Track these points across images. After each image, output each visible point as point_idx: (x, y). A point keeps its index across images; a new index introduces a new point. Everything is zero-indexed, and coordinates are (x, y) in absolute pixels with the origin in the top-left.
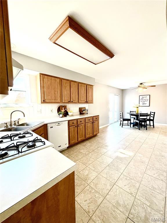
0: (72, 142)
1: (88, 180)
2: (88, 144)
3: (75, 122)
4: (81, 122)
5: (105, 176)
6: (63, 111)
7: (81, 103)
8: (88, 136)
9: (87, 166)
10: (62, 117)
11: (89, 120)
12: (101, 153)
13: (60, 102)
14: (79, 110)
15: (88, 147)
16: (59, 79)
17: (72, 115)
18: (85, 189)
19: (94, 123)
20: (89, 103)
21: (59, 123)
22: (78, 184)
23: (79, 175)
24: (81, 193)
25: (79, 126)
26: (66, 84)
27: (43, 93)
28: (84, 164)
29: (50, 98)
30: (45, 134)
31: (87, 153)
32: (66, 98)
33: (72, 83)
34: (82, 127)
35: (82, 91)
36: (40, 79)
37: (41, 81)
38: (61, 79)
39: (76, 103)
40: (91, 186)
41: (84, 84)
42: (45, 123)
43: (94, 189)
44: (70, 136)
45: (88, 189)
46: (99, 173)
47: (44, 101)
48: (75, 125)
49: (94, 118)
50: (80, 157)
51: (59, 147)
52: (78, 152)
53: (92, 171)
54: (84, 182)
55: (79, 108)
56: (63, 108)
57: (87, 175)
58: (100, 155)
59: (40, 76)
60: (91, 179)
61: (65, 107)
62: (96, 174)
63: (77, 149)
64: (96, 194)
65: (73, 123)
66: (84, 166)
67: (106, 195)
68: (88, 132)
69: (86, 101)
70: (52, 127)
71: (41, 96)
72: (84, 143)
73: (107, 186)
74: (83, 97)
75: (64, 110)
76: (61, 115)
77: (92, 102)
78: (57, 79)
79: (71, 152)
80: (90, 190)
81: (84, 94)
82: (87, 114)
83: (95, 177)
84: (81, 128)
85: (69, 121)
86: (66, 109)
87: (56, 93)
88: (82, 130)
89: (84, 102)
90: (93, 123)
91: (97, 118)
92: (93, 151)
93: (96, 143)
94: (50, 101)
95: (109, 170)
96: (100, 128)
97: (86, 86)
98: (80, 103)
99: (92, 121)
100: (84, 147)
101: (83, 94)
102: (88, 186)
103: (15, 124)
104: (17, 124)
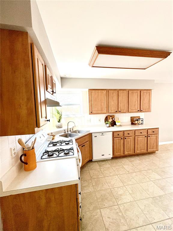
0: (117, 154)
1: (120, 200)
2: (136, 161)
3: (121, 134)
4: (129, 134)
5: (143, 208)
6: (110, 120)
7: (132, 112)
8: (138, 152)
9: (125, 186)
10: (109, 127)
11: (141, 133)
12: (150, 178)
13: (106, 112)
14: (131, 119)
15: (135, 165)
16: (106, 91)
17: (120, 126)
18: (113, 207)
19: (149, 138)
20: (144, 112)
21: (102, 133)
22: (108, 198)
23: (113, 190)
24: (107, 208)
25: (126, 138)
26: (113, 93)
27: (91, 106)
28: (122, 182)
29: (97, 110)
30: (90, 142)
31: (131, 171)
32: (113, 108)
33: (120, 92)
34: (130, 140)
35: (134, 98)
36: (89, 94)
37: (89, 95)
38: (108, 91)
39: (125, 113)
40: (121, 208)
41: (137, 90)
42: (90, 132)
43: (122, 213)
44: (115, 147)
45: (116, 208)
46: (136, 199)
47: (91, 112)
48: (121, 136)
49: (150, 131)
50: (121, 173)
51: (102, 155)
52: (121, 167)
53: (128, 193)
54: (115, 200)
55: (131, 117)
56: (111, 118)
57: (121, 195)
58: (148, 180)
59: (89, 92)
60: (123, 201)
61: (113, 117)
62: (132, 199)
63: (121, 162)
64: (122, 219)
65: (118, 135)
66: (121, 184)
67: (133, 228)
68: (139, 147)
69: (139, 110)
70: (96, 137)
71: (89, 108)
72: (132, 159)
73: (139, 219)
74: (135, 105)
75: (112, 120)
76: (108, 125)
77: (149, 110)
78: (104, 91)
79: (114, 164)
80: (118, 211)
81: (137, 102)
82: (142, 124)
83: (129, 201)
84: (128, 142)
85: (113, 132)
86: (114, 119)
87: (103, 104)
88: (130, 143)
89: (137, 111)
90: (147, 137)
91: (154, 132)
92: (140, 171)
93: (148, 163)
94: (97, 112)
95: (152, 203)
96: (160, 144)
97: (139, 92)
98: (130, 112)
99: (146, 134)
100: (130, 163)
101: (135, 102)
102: (117, 206)
103: (70, 131)
104: (72, 130)
